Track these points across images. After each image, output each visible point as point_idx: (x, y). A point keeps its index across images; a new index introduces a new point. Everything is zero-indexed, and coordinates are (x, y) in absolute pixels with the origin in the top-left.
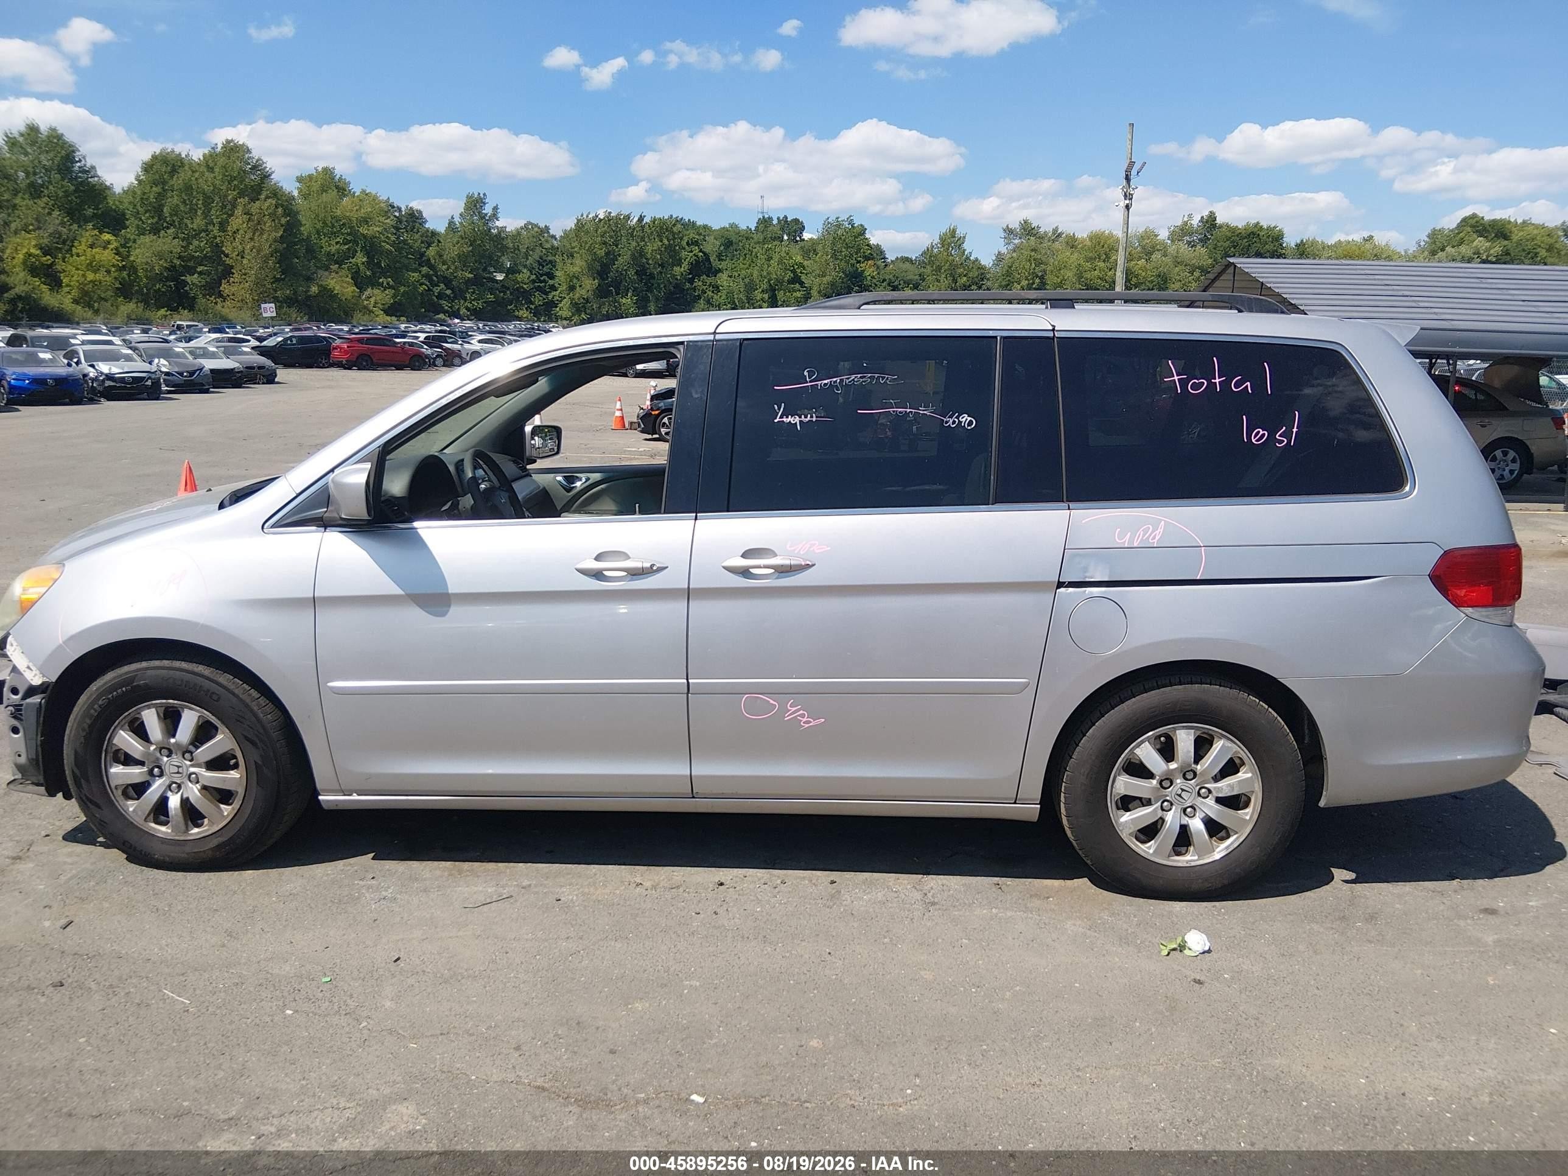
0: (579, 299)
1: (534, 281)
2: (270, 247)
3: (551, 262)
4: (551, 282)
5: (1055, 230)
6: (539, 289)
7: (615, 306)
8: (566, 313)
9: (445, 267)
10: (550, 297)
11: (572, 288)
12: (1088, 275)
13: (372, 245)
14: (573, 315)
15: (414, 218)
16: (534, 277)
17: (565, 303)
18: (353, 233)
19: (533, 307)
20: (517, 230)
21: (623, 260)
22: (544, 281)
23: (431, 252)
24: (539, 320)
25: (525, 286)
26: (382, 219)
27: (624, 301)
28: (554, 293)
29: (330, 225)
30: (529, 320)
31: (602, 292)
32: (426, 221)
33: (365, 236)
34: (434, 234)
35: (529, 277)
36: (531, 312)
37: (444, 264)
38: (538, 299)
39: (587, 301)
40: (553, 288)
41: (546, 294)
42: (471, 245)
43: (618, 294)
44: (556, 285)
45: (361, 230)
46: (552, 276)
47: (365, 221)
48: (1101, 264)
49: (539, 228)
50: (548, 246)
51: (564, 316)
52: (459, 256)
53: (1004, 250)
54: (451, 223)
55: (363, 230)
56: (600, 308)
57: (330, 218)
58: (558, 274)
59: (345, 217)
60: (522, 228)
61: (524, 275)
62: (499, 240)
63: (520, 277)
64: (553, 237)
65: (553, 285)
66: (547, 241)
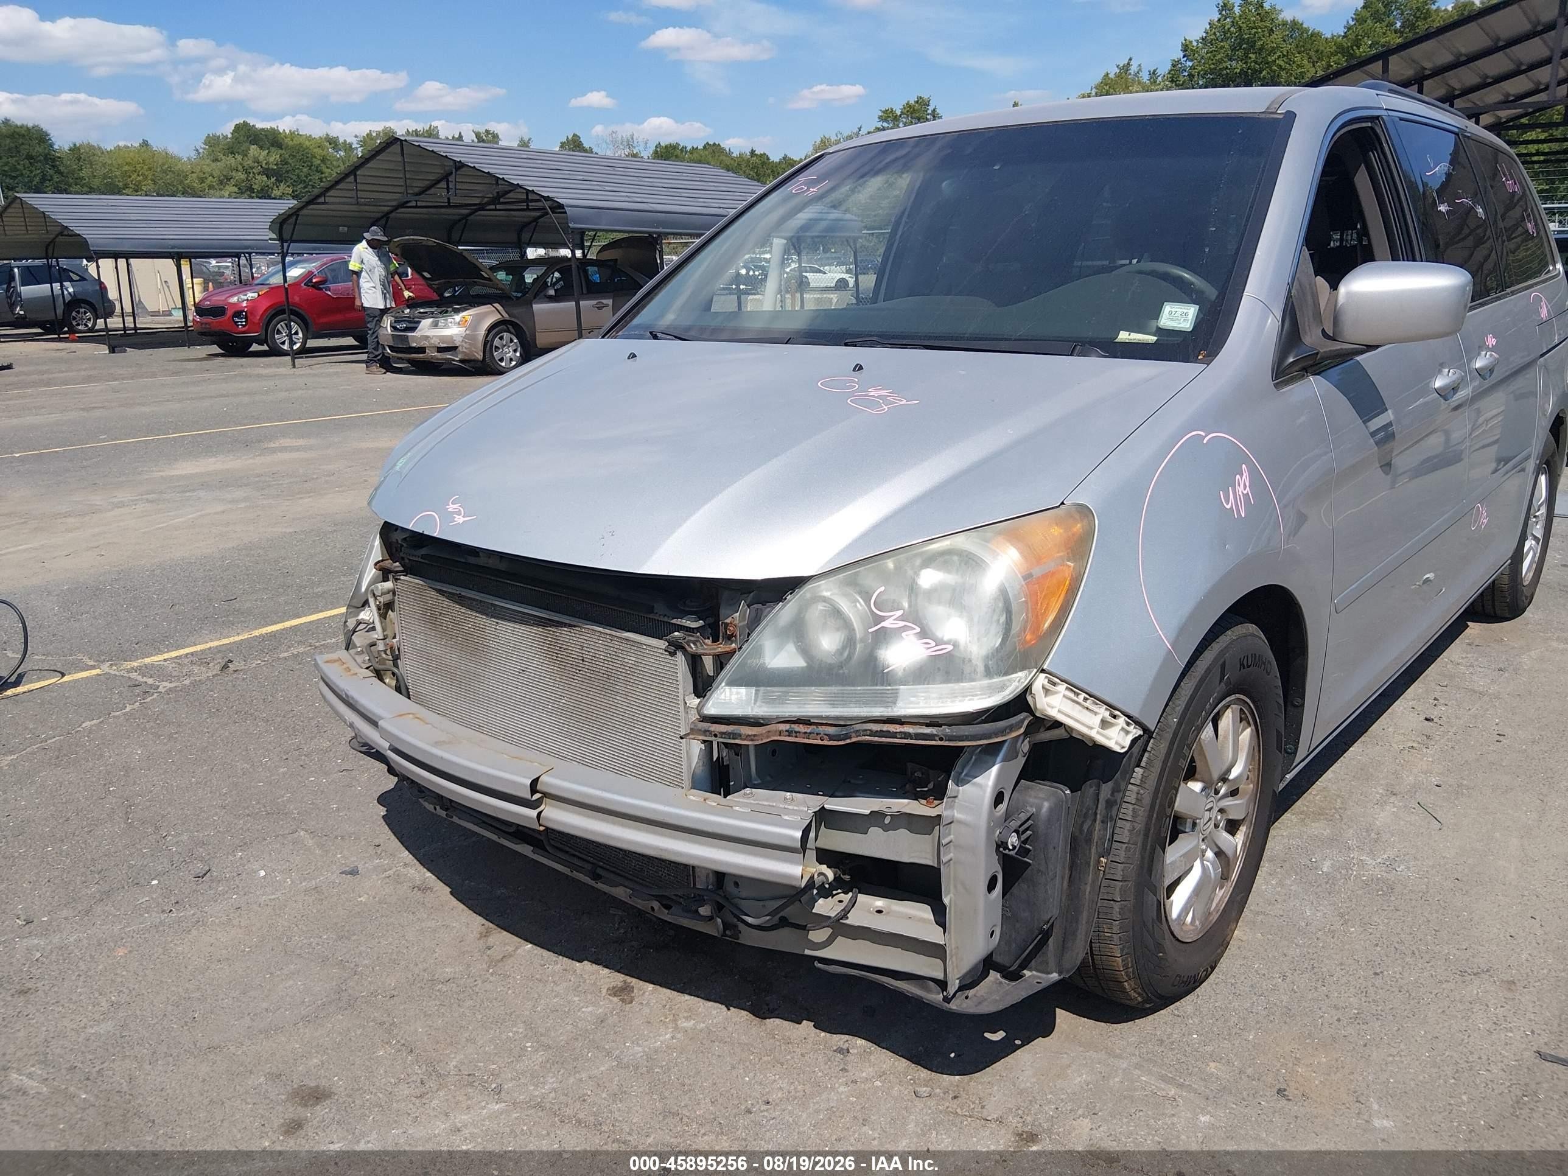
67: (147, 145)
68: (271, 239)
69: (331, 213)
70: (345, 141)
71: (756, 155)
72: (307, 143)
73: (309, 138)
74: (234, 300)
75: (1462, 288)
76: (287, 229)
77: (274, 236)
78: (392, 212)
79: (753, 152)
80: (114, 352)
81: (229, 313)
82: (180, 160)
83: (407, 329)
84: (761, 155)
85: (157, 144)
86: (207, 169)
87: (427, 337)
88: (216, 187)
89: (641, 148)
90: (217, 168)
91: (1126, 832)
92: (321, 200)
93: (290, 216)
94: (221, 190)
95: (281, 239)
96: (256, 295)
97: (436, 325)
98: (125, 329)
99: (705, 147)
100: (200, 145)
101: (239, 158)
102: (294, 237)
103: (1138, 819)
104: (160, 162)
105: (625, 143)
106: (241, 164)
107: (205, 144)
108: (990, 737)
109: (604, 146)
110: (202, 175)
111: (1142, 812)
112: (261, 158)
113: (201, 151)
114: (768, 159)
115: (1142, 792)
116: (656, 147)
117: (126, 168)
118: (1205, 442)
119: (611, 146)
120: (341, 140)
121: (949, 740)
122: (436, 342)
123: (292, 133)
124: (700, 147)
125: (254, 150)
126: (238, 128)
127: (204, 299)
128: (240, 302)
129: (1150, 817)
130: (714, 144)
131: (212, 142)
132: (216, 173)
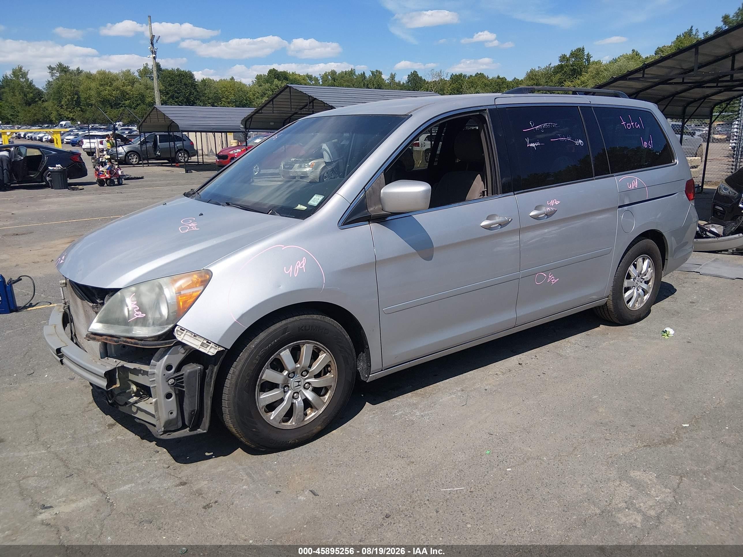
5: (78, 69)
12: (103, 93)
48: (108, 88)
53: (51, 80)
67: (233, 79)
68: (241, 128)
69: (265, 117)
70: (315, 76)
71: (500, 78)
72: (299, 78)
73: (299, 75)
74: (232, 152)
75: (426, 191)
76: (248, 123)
77: (243, 127)
78: (291, 116)
79: (498, 77)
80: (187, 172)
81: (229, 158)
82: (246, 85)
83: (288, 168)
84: (502, 78)
85: (237, 79)
86: (256, 90)
87: (297, 172)
88: (260, 97)
89: (445, 75)
90: (260, 90)
91: (229, 384)
92: (260, 112)
93: (249, 118)
94: (262, 99)
95: (245, 128)
96: (240, 150)
97: (300, 167)
98: (198, 162)
99: (476, 75)
100: (254, 80)
101: (269, 84)
102: (250, 127)
103: (233, 380)
104: (238, 86)
105: (437, 75)
106: (270, 88)
107: (256, 78)
108: (156, 346)
109: (428, 76)
110: (254, 92)
111: (235, 377)
112: (278, 85)
113: (254, 82)
114: (506, 80)
115: (235, 370)
116: (451, 76)
117: (223, 89)
118: (283, 249)
119: (431, 76)
120: (313, 76)
121: (142, 346)
122: (300, 174)
123: (293, 73)
124: (474, 75)
125: (276, 81)
126: (271, 71)
127: (221, 152)
128: (233, 154)
129: (238, 379)
130: (481, 73)
131: (259, 77)
132: (260, 91)
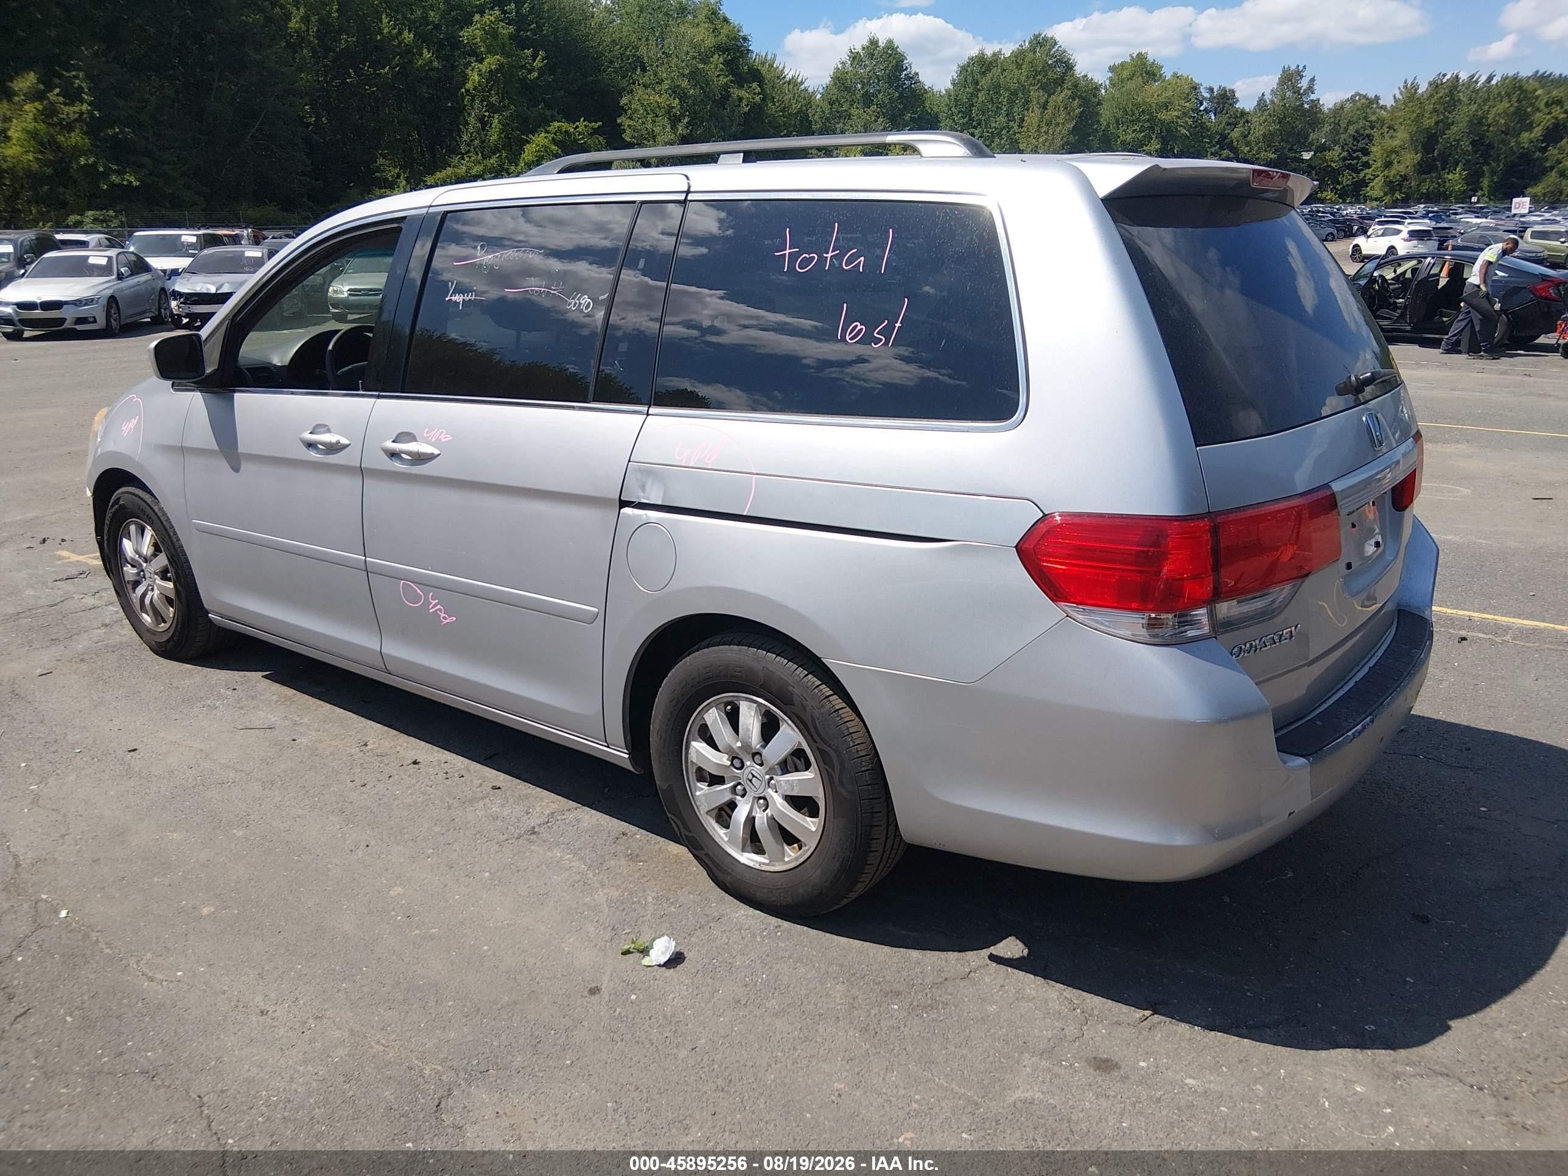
0: (1394, 176)
1: (1345, 159)
2: (1062, 139)
3: (1369, 136)
4: (1365, 159)
6: (1350, 167)
7: (1438, 183)
8: (1377, 193)
9: (1247, 149)
10: (1362, 175)
11: (1388, 165)
13: (1169, 130)
14: (1386, 194)
15: (1225, 99)
16: (1345, 154)
17: (1378, 182)
18: (1152, 119)
19: (1339, 187)
20: (1342, 102)
21: (1458, 129)
22: (1358, 158)
23: (1235, 134)
24: (1344, 202)
25: (1333, 165)
26: (1182, 102)
27: (1450, 176)
28: (1367, 171)
29: (1130, 113)
30: (1332, 202)
31: (1425, 168)
32: (1238, 101)
33: (1162, 122)
34: (1243, 113)
35: (1340, 154)
36: (1336, 194)
37: (1246, 146)
38: (1347, 179)
39: (1405, 178)
40: (1367, 165)
41: (1358, 172)
42: (1280, 122)
43: (1444, 169)
44: (1371, 162)
45: (1159, 115)
46: (1366, 152)
47: (1166, 106)
49: (1367, 99)
50: (1374, 118)
51: (1374, 196)
52: (1264, 135)
54: (1262, 99)
55: (1163, 116)
56: (1419, 185)
57: (1131, 106)
58: (1374, 149)
59: (1145, 103)
60: (1347, 100)
61: (1335, 154)
62: (1312, 115)
63: (1329, 155)
64: (1383, 108)
65: (1367, 162)
66: (1374, 113)
